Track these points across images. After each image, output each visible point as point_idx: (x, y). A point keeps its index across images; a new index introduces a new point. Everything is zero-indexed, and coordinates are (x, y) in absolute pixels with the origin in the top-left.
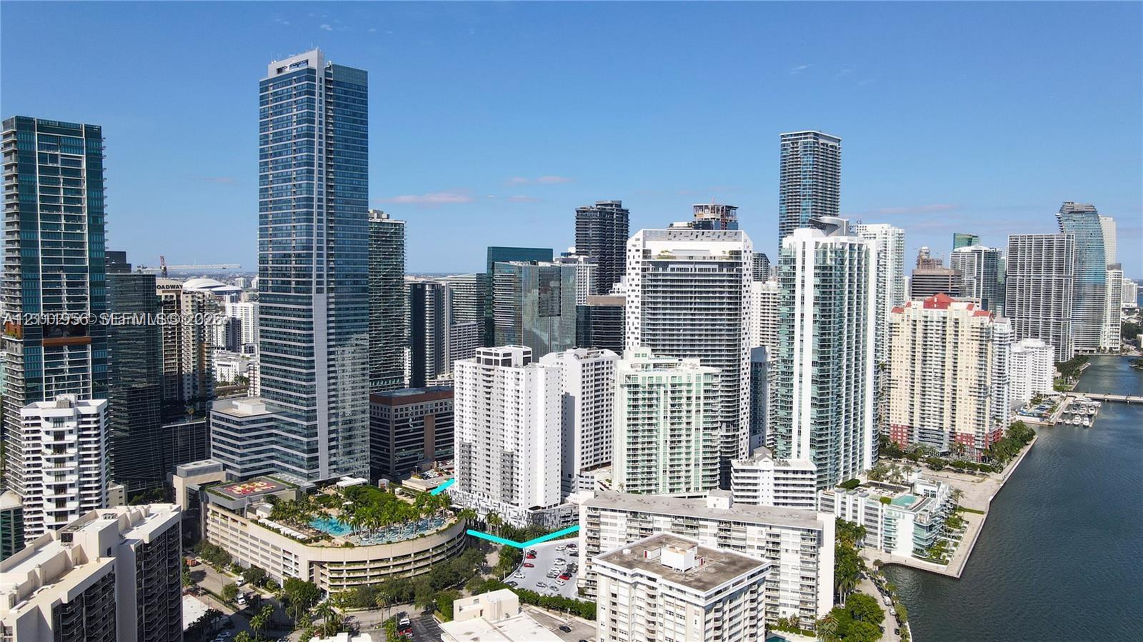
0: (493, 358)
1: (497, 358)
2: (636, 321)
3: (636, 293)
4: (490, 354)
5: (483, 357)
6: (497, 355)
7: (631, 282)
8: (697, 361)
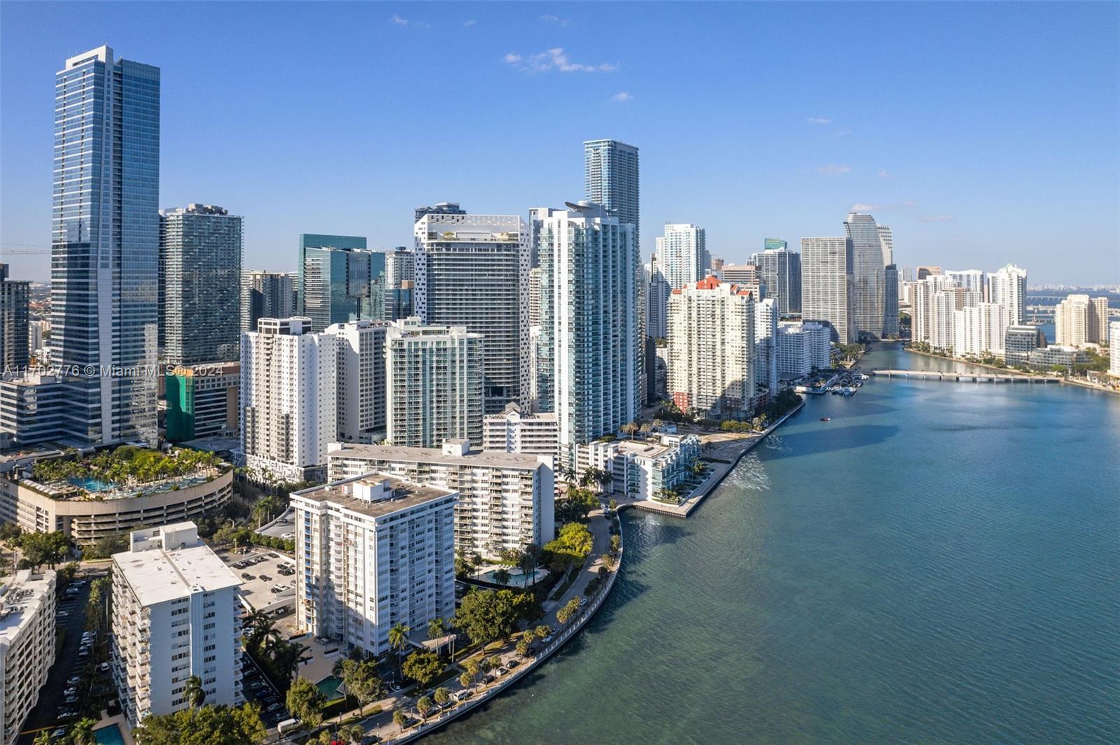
0: (272, 327)
1: (275, 327)
2: (423, 297)
3: (423, 272)
4: (270, 324)
5: (264, 327)
6: (275, 324)
7: (418, 262)
8: (464, 328)
